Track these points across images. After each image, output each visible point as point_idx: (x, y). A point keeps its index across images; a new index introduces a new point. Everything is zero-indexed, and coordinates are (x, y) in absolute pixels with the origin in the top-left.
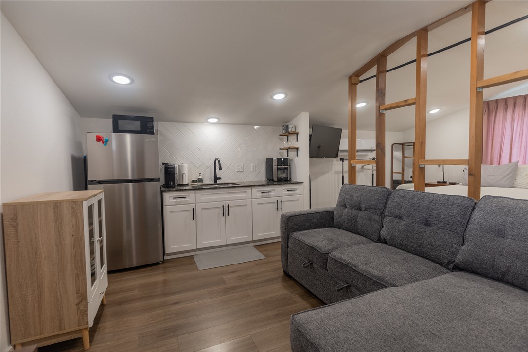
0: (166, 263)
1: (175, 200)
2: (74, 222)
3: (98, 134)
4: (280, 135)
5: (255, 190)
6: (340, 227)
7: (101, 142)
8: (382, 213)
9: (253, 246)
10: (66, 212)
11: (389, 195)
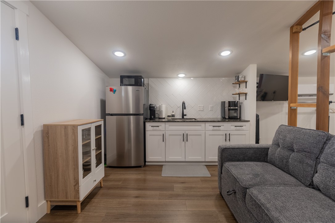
0: (147, 167)
1: (152, 128)
2: (73, 138)
3: (111, 87)
4: (233, 84)
5: (208, 124)
6: (273, 164)
7: (112, 92)
8: (317, 158)
9: (206, 165)
10: (70, 132)
11: (327, 140)
